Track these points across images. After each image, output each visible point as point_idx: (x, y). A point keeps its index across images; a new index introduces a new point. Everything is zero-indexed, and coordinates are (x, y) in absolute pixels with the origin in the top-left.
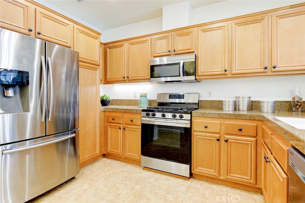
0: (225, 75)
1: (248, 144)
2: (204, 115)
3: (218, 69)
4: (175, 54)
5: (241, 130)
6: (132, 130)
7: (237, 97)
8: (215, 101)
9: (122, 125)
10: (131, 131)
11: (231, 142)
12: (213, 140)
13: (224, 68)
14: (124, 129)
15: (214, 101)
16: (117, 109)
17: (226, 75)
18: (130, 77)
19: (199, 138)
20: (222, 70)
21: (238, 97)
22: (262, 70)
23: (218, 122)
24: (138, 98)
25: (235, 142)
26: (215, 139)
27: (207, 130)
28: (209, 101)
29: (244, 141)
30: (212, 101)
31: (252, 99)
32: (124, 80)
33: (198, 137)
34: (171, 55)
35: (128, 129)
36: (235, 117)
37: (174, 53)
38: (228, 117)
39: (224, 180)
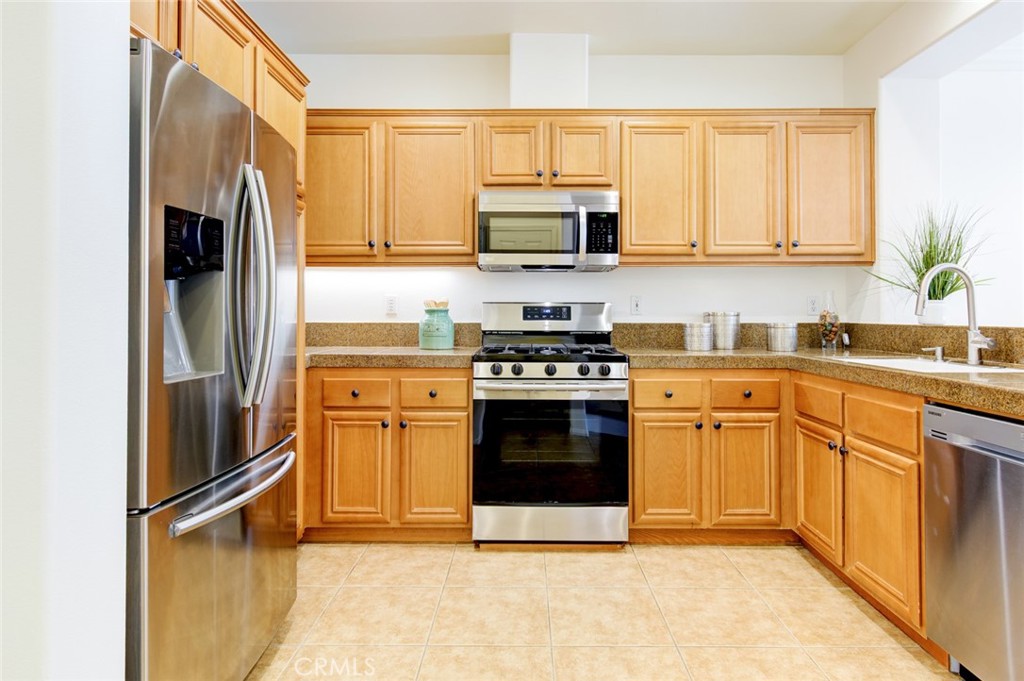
0: (691, 256)
1: (763, 428)
2: (662, 364)
3: (673, 237)
4: (555, 185)
5: (748, 395)
6: (431, 427)
7: (709, 315)
8: (651, 326)
9: (390, 413)
10: (427, 430)
11: (728, 428)
12: (685, 428)
13: (689, 238)
14: (403, 426)
15: (648, 324)
16: (367, 357)
17: (693, 255)
18: (396, 245)
19: (651, 428)
20: (683, 243)
21: (714, 315)
22: (770, 250)
23: (696, 378)
25: (735, 428)
26: (689, 424)
27: (671, 403)
28: (635, 325)
29: (755, 422)
30: (643, 326)
31: (743, 320)
32: (370, 253)
33: (646, 424)
34: (540, 185)
35: (416, 426)
36: (734, 366)
37: (551, 180)
38: (720, 366)
39: (708, 530)
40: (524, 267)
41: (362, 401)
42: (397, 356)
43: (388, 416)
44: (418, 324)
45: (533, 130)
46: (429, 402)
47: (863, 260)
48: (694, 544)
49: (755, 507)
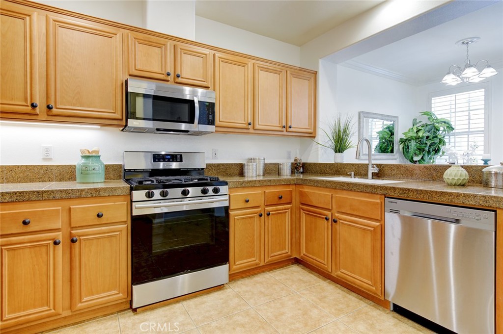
1: (286, 212)
2: (243, 185)
3: (240, 120)
4: (177, 83)
5: (281, 198)
6: (98, 238)
7: (251, 159)
8: (223, 165)
9: (60, 233)
10: (95, 241)
11: (272, 214)
12: (254, 217)
13: (247, 121)
14: (73, 241)
15: (221, 164)
16: (38, 192)
17: (249, 129)
18: (57, 108)
19: (238, 219)
20: (244, 123)
21: (254, 159)
22: (280, 129)
23: (259, 191)
24: (77, 161)
25: (275, 214)
26: (256, 215)
27: (248, 205)
28: (215, 164)
29: (283, 210)
30: (218, 165)
31: (267, 161)
32: (32, 112)
33: (236, 217)
34: (168, 81)
35: (84, 240)
36: (274, 184)
37: (174, 79)
38: (269, 184)
39: (263, 266)
40: (158, 130)
41: (32, 227)
42: (67, 190)
43: (59, 236)
44: (75, 166)
45: (164, 46)
46: (97, 221)
47: (312, 136)
48: (255, 274)
49: (282, 250)
